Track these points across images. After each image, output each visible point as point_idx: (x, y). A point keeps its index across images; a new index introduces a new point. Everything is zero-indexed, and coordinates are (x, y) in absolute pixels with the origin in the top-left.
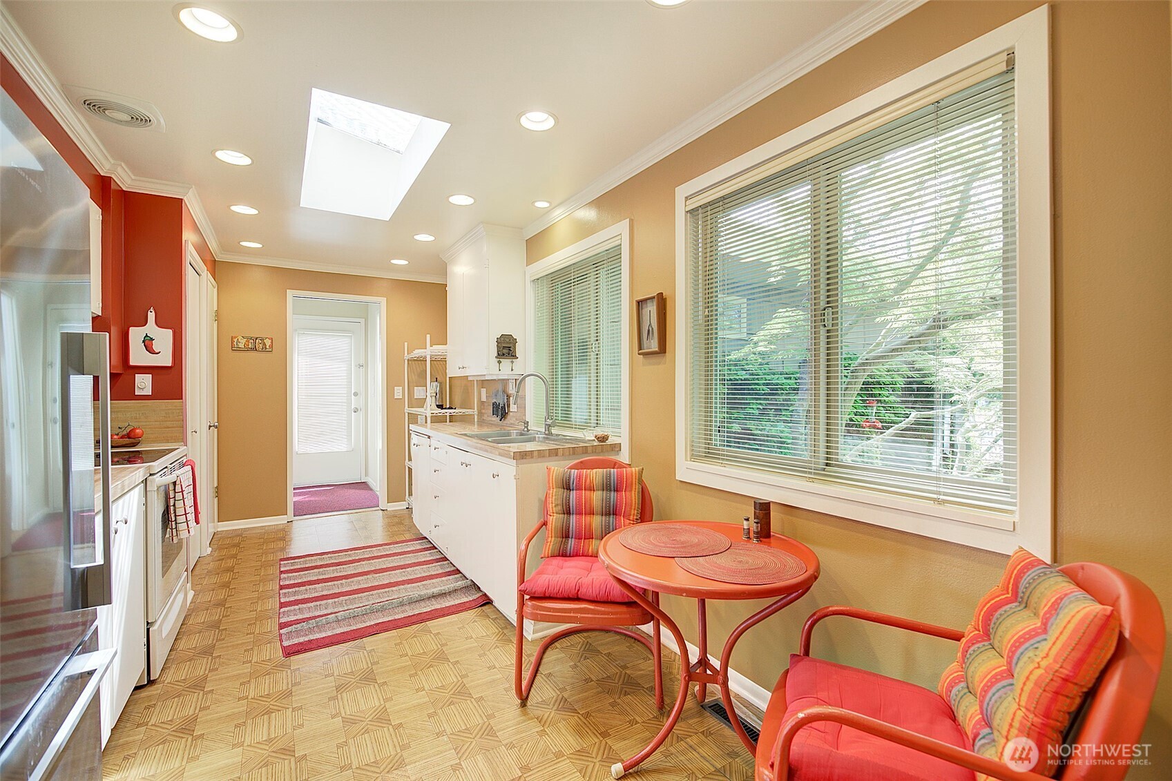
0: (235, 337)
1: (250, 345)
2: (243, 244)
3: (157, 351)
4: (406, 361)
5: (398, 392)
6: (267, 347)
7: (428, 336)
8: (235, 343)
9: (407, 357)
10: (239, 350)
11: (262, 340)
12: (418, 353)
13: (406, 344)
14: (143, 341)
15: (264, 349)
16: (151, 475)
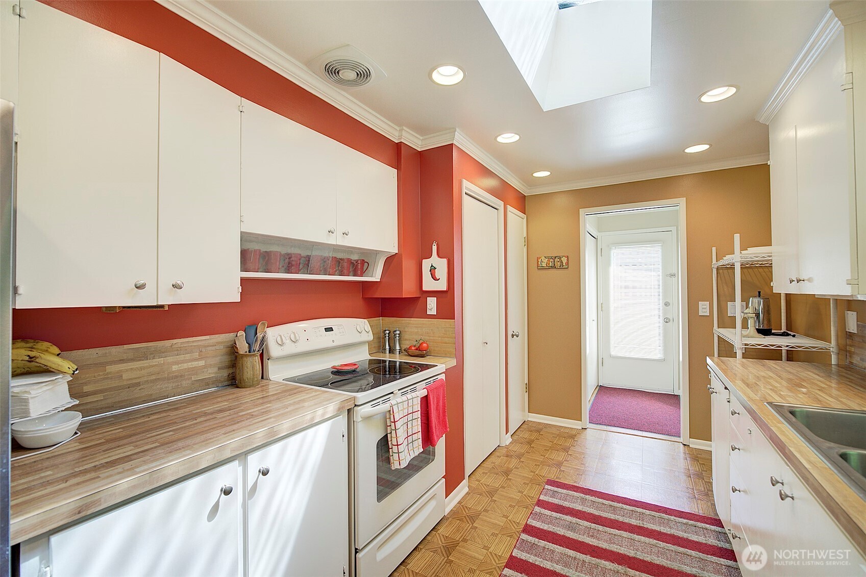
0: (540, 258)
1: (551, 264)
2: (536, 175)
3: (438, 278)
4: (715, 271)
5: (703, 308)
6: (564, 264)
7: (737, 237)
8: (539, 263)
9: (715, 264)
10: (543, 268)
11: (560, 258)
12: (727, 260)
13: (714, 249)
14: (430, 270)
15: (561, 267)
16: (355, 405)
